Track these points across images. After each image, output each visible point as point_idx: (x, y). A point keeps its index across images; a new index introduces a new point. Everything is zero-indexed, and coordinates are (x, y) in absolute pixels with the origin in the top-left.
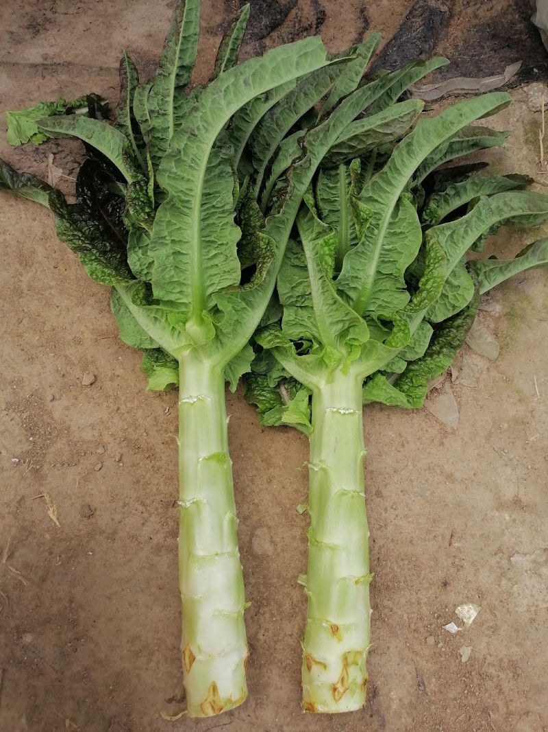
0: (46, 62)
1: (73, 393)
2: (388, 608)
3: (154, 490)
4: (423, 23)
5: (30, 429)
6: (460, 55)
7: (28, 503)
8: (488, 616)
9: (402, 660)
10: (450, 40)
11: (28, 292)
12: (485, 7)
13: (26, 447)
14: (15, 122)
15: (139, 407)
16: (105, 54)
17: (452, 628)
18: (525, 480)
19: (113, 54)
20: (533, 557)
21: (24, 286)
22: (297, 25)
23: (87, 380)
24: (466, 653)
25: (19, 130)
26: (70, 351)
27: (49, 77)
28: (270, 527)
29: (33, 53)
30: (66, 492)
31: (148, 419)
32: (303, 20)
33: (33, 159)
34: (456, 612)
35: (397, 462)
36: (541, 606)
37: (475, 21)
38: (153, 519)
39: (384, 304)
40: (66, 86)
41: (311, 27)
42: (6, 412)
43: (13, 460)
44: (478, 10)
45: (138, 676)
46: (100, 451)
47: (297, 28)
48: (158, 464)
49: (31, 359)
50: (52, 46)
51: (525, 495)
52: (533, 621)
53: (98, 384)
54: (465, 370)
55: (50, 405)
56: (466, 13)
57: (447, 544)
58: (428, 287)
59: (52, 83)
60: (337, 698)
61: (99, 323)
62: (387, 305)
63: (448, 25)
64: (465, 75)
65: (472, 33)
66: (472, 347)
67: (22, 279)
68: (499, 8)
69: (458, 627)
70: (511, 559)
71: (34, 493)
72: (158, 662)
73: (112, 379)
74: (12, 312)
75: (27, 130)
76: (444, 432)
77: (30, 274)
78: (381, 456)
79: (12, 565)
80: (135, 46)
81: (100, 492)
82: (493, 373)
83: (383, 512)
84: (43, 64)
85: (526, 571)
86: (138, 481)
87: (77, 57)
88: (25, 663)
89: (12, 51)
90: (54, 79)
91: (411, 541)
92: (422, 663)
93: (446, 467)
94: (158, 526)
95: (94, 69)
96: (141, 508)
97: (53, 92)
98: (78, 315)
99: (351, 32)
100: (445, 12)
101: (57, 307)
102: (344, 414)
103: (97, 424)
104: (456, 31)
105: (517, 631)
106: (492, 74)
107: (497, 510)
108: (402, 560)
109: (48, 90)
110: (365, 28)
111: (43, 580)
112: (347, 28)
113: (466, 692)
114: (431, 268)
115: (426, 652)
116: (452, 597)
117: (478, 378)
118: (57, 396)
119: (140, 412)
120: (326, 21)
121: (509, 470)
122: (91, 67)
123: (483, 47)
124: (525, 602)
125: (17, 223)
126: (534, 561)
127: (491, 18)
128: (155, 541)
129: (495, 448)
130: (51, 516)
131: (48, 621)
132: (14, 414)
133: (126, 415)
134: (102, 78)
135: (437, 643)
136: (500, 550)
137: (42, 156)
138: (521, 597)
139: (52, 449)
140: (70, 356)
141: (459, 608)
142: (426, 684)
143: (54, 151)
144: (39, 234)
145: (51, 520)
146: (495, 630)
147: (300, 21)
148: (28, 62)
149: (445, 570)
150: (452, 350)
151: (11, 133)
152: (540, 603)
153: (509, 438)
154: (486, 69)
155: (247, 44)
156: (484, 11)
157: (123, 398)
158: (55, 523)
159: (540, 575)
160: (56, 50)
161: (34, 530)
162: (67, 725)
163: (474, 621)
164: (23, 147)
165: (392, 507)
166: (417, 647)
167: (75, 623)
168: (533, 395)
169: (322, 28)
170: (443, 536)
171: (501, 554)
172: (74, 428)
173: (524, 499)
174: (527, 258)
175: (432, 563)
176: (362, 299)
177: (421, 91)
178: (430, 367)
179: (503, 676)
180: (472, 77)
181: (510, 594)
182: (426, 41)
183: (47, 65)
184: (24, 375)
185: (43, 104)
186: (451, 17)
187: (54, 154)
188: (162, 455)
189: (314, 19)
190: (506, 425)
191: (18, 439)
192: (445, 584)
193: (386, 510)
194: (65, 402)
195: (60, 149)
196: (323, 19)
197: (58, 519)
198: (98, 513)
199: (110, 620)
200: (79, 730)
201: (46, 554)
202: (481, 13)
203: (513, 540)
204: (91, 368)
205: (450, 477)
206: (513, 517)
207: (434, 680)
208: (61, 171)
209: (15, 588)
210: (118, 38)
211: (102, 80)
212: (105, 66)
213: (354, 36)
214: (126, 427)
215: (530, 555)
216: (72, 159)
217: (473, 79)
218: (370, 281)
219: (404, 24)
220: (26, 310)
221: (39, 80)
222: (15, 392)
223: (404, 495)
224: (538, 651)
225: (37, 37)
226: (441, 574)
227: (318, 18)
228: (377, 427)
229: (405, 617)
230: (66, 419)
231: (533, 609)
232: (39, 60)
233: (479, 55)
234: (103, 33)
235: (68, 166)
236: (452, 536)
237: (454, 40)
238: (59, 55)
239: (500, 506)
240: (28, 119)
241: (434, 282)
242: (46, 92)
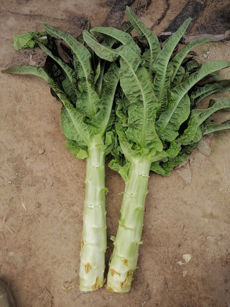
0: (31, 14)
1: (35, 156)
2: (156, 253)
3: (65, 199)
4: (193, 8)
5: (17, 170)
6: (207, 23)
7: (14, 200)
8: (195, 259)
9: (159, 274)
10: (203, 17)
11: (19, 113)
12: (220, 3)
13: (15, 177)
14: (17, 40)
15: (61, 164)
16: (56, 12)
17: (180, 263)
18: (216, 206)
19: (60, 12)
20: (216, 237)
21: (17, 110)
22: (139, 5)
23: (41, 152)
24: (185, 273)
25: (18, 43)
26: (35, 139)
27: (32, 21)
28: (111, 217)
29: (26, 9)
30: (30, 197)
31: (65, 170)
32: (142, 3)
33: (23, 57)
34: (183, 257)
35: (164, 195)
36: (217, 257)
37: (215, 9)
38: (64, 210)
39: (167, 134)
40: (39, 25)
41: (145, 6)
42: (7, 162)
43: (9, 182)
44: (217, 4)
45: (54, 272)
46: (44, 181)
47: (138, 6)
48: (67, 188)
49: (18, 141)
50: (34, 7)
51: (215, 212)
52: (212, 263)
53: (45, 153)
54: (196, 159)
55: (25, 161)
56: (212, 5)
57: (181, 230)
59: (33, 24)
61: (47, 128)
63: (203, 11)
64: (208, 33)
65: (213, 14)
66: (199, 150)
67: (16, 107)
68: (226, 4)
69: (183, 263)
70: (207, 237)
71: (17, 196)
72: (62, 267)
73: (51, 152)
74: (11, 121)
75: (22, 44)
76: (185, 184)
77: (20, 106)
78: (158, 192)
79: (6, 224)
80: (69, 10)
81: (43, 198)
82: (207, 161)
84: (30, 15)
85: (212, 243)
86: (59, 195)
87: (44, 12)
88: (10, 263)
89: (17, 8)
90: (34, 22)
91: (167, 228)
92: (168, 276)
93: (184, 198)
94: (66, 213)
95: (51, 19)
96: (59, 205)
97: (33, 27)
98: (39, 124)
99: (162, 10)
100: (203, 4)
101: (30, 120)
102: (144, 176)
103: (44, 170)
104: (207, 13)
105: (206, 266)
106: (220, 33)
107: (203, 217)
108: (163, 234)
110: (168, 9)
111: (19, 231)
112: (160, 8)
113: (183, 288)
115: (169, 272)
116: (181, 251)
117: (201, 163)
118: (28, 157)
119: (62, 166)
120: (151, 4)
121: (209, 202)
123: (217, 21)
124: (211, 255)
125: (16, 83)
126: (216, 239)
127: (222, 8)
128: (64, 219)
129: (205, 192)
130: (23, 206)
131: (19, 248)
132: (10, 163)
133: (56, 167)
134: (54, 23)
135: (173, 268)
136: (202, 234)
137: (27, 55)
138: (209, 253)
139: (25, 179)
140: (34, 141)
141: (184, 255)
142: (168, 284)
143: (33, 53)
144: (25, 89)
145: (23, 207)
146: (197, 265)
147: (140, 3)
148: (24, 13)
149: (180, 240)
151: (15, 45)
153: (211, 188)
154: (217, 31)
155: (117, 12)
156: (219, 5)
157: (55, 160)
158: (25, 209)
159: (218, 245)
160: (36, 9)
161: (16, 211)
162: (25, 289)
163: (189, 261)
164: (20, 51)
165: (161, 213)
166: (166, 269)
167: (30, 249)
168: (223, 172)
169: (150, 7)
170: (180, 226)
171: (203, 235)
172: (34, 171)
173: (214, 214)
175: (175, 237)
177: (189, 38)
179: (199, 283)
180: (211, 34)
181: (205, 252)
182: (193, 16)
183: (32, 15)
184: (15, 148)
185: (29, 33)
186: (205, 6)
187: (32, 55)
188: (69, 185)
189: (146, 3)
190: (210, 183)
191: (11, 173)
192: (179, 246)
193: (158, 214)
194: (31, 160)
195: (35, 53)
196: (150, 3)
197: (26, 207)
198: (42, 206)
199: (45, 249)
200: (29, 291)
201: (21, 221)
202: (218, 6)
203: (208, 230)
204: (43, 147)
205: (185, 203)
206: (209, 221)
207: (171, 283)
208: (35, 62)
209: (7, 233)
210: (63, 6)
212: (56, 18)
213: (162, 11)
214: (55, 172)
215: (215, 237)
216: (40, 58)
219: (185, 8)
220: (17, 121)
221: (28, 22)
222: (11, 154)
223: (166, 208)
224: (214, 275)
225: (28, 2)
226: (178, 242)
227: (148, 3)
228: (158, 180)
229: (162, 257)
230: (31, 167)
231: (213, 258)
232: (28, 13)
233: (215, 24)
234: (56, 2)
235: (38, 61)
236: (184, 226)
237: (205, 17)
238: (37, 11)
239: (205, 216)
240: (22, 39)
242: (30, 27)
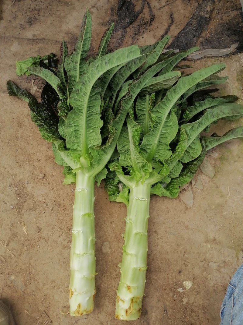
0: (34, 38)
1: (36, 181)
2: (155, 279)
3: (65, 223)
4: (197, 22)
5: (19, 194)
6: (213, 37)
7: (15, 225)
8: (196, 287)
9: (159, 301)
10: (209, 30)
11: (21, 138)
12: (226, 15)
13: (16, 202)
14: (19, 66)
15: (61, 189)
16: (59, 34)
17: (180, 290)
18: (219, 231)
19: (62, 34)
20: (218, 264)
21: (19, 136)
22: (142, 22)
23: (41, 176)
24: (185, 300)
25: (21, 69)
26: (35, 164)
27: (35, 45)
28: (110, 242)
29: (29, 34)
30: (31, 221)
31: (65, 194)
32: (145, 19)
33: (26, 82)
34: (183, 284)
35: (165, 219)
36: (219, 285)
37: (221, 22)
38: (63, 235)
39: (162, 155)
40: (41, 49)
41: (148, 23)
42: (9, 187)
43: (11, 207)
44: (223, 16)
45: (53, 297)
46: (45, 206)
47: (141, 23)
48: (67, 212)
49: (20, 166)
50: (37, 31)
51: (219, 237)
52: (214, 290)
53: (46, 178)
54: (199, 182)
55: (26, 185)
56: (218, 18)
57: (182, 255)
58: (178, 151)
59: (36, 48)
60: (127, 315)
61: (47, 153)
62: (163, 155)
63: (208, 24)
64: (213, 48)
65: (219, 27)
66: (203, 171)
67: (19, 132)
68: (233, 15)
69: (183, 290)
70: (209, 264)
71: (18, 221)
72: (61, 292)
73: (51, 177)
74: (14, 146)
75: (24, 69)
76: (187, 208)
77: (22, 130)
78: (158, 216)
79: (8, 249)
80: (71, 31)
81: (44, 222)
82: (211, 183)
83: (157, 239)
84: (33, 39)
85: (215, 270)
86: (59, 219)
87: (47, 36)
88: (11, 287)
89: (21, 33)
90: (37, 46)
91: (167, 253)
92: (167, 303)
93: (185, 223)
94: (65, 238)
95: (53, 42)
96: (59, 230)
97: (36, 52)
98: (40, 149)
99: (165, 25)
100: (207, 18)
101: (32, 145)
102: (141, 200)
103: (45, 194)
104: (212, 26)
105: (208, 294)
106: (226, 48)
107: (205, 243)
108: (163, 260)
109: (34, 51)
110: (171, 24)
111: (19, 255)
112: (164, 23)
113: (184, 316)
114: (181, 142)
115: (169, 299)
116: (182, 277)
117: (204, 185)
118: (29, 182)
119: (61, 190)
120: (155, 20)
121: (212, 226)
122: (52, 41)
123: (223, 34)
124: (213, 282)
125: (18, 109)
126: (219, 266)
127: (229, 20)
128: (63, 244)
129: (208, 217)
130: (24, 230)
131: (20, 272)
132: (12, 188)
133: (56, 191)
134: (56, 46)
135: (173, 295)
136: (204, 260)
137: (29, 80)
138: (211, 280)
139: (26, 204)
140: (35, 166)
141: (184, 282)
142: (168, 311)
143: (35, 78)
144: (26, 114)
145: (24, 232)
146: (198, 293)
147: (143, 19)
148: (27, 38)
149: (180, 266)
150: (192, 174)
151: (17, 70)
152: (219, 283)
153: (214, 212)
154: (223, 45)
155: (119, 31)
156: (226, 16)
157: (55, 185)
158: (25, 234)
159: (220, 272)
160: (39, 32)
161: (17, 235)
162: (25, 312)
163: (190, 288)
164: (22, 76)
165: (161, 238)
166: (165, 296)
167: (30, 273)
168: (227, 194)
169: (153, 23)
170: (181, 251)
171: (205, 262)
172: (35, 195)
173: (218, 239)
174: (229, 135)
175: (175, 263)
176: (152, 153)
177: (193, 54)
178: (182, 181)
179: (200, 312)
180: (217, 49)
181: (207, 279)
182: (197, 31)
183: (34, 39)
184: (17, 173)
185: (31, 58)
186: (210, 19)
187: (34, 80)
188: (69, 209)
189: (150, 19)
190: (214, 207)
191: (14, 198)
192: (180, 272)
193: (158, 239)
194: (32, 185)
195: (37, 77)
196: (153, 19)
197: (27, 232)
198: (42, 231)
199: (44, 273)
200: (29, 314)
201: (22, 245)
202: (224, 18)
203: (211, 256)
204: (44, 171)
205: (187, 227)
206: (212, 246)
207: (171, 310)
208: (37, 87)
209: (8, 258)
210: (65, 28)
211: (56, 47)
212: (58, 40)
213: (166, 27)
214: (55, 197)
215: (217, 263)
216: (41, 82)
217: (216, 50)
218: (155, 146)
219: (189, 22)
220: (19, 146)
221: (31, 46)
222: (13, 179)
223: (166, 233)
224: (216, 303)
225: (31, 26)
226: (178, 268)
227: (151, 18)
228: (158, 203)
229: (162, 284)
230: (32, 191)
231: (216, 286)
232: (31, 37)
233: (221, 38)
234: (59, 25)
235: (39, 85)
236: (185, 252)
237: (210, 30)
238: (40, 35)
239: (207, 241)
240: (24, 65)
241: (181, 149)
242: (33, 52)
